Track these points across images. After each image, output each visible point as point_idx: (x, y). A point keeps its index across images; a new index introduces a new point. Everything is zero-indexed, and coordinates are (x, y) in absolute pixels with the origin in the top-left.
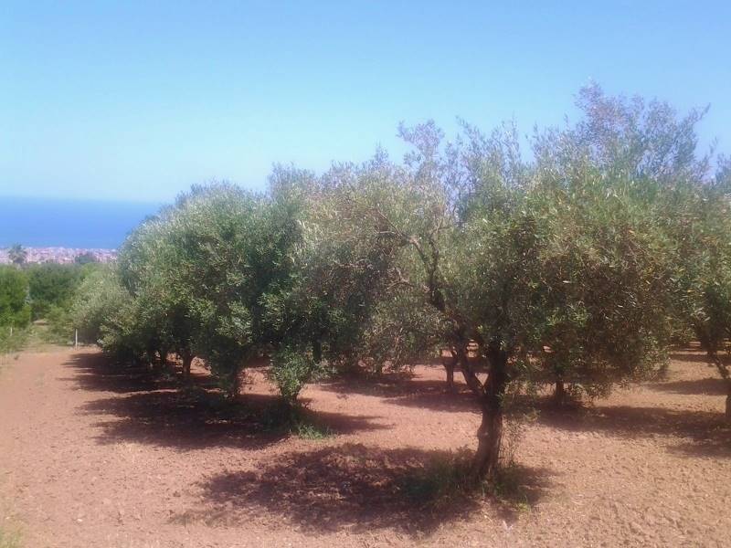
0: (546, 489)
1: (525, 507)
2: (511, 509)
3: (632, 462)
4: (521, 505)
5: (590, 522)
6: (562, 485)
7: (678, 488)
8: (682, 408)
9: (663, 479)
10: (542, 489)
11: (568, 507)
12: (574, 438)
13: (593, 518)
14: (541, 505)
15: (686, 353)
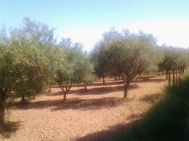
0: (19, 127)
1: (12, 133)
2: (8, 135)
3: (42, 115)
4: (11, 133)
5: (31, 133)
6: (23, 125)
7: (53, 120)
8: (54, 99)
9: (49, 118)
10: (18, 127)
11: (25, 130)
12: (27, 112)
13: (32, 132)
14: (17, 132)
15: (55, 86)
